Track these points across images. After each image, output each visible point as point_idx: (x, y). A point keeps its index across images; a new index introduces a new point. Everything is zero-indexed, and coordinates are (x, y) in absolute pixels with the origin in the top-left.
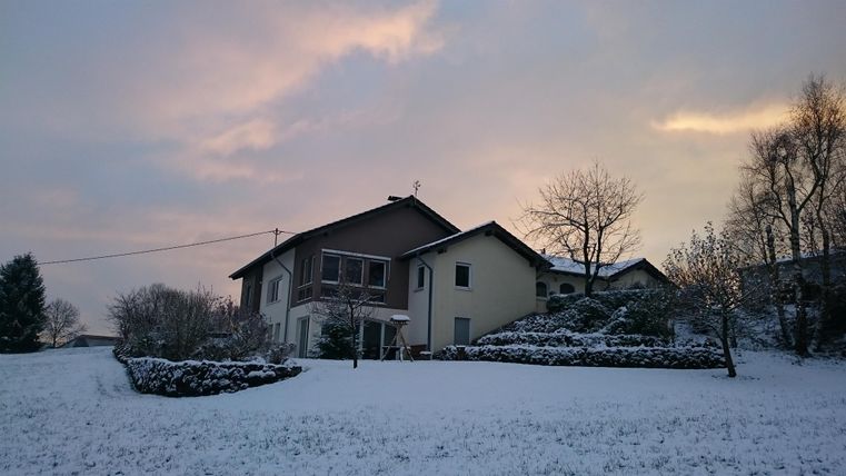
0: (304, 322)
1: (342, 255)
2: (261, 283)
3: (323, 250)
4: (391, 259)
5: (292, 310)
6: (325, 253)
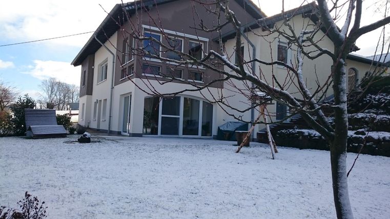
0: (127, 98)
2: (93, 67)
3: (144, 26)
4: (207, 40)
5: (115, 87)
6: (145, 29)
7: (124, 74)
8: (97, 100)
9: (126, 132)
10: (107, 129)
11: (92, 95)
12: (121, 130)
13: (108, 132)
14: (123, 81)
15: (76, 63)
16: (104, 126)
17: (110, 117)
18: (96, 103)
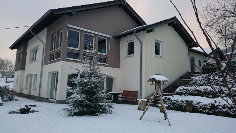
0: (55, 76)
1: (81, 31)
2: (26, 51)
3: (69, 25)
4: (110, 36)
5: (44, 66)
6: (70, 28)
7: (52, 57)
8: (29, 74)
9: (53, 99)
10: (38, 95)
11: (25, 70)
12: (49, 97)
13: (38, 98)
14: (51, 63)
15: (13, 47)
16: (35, 93)
17: (40, 87)
18: (28, 76)
